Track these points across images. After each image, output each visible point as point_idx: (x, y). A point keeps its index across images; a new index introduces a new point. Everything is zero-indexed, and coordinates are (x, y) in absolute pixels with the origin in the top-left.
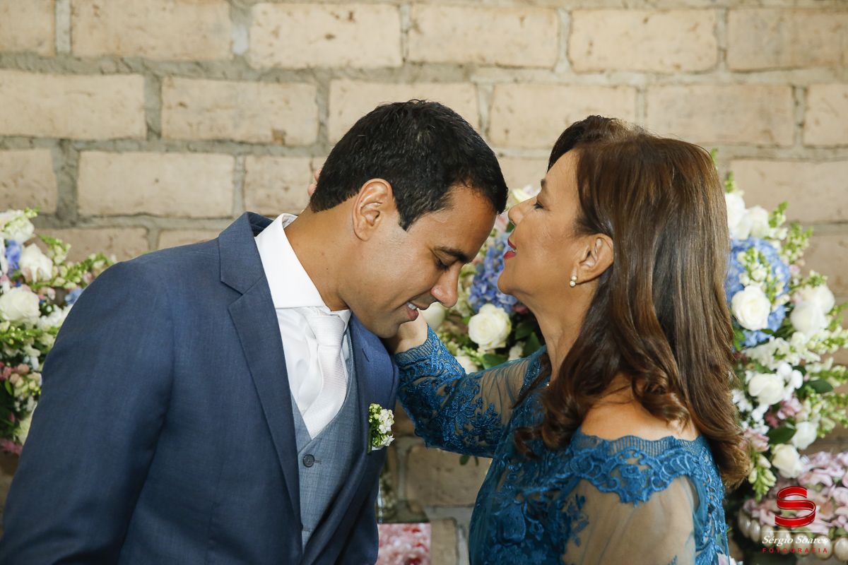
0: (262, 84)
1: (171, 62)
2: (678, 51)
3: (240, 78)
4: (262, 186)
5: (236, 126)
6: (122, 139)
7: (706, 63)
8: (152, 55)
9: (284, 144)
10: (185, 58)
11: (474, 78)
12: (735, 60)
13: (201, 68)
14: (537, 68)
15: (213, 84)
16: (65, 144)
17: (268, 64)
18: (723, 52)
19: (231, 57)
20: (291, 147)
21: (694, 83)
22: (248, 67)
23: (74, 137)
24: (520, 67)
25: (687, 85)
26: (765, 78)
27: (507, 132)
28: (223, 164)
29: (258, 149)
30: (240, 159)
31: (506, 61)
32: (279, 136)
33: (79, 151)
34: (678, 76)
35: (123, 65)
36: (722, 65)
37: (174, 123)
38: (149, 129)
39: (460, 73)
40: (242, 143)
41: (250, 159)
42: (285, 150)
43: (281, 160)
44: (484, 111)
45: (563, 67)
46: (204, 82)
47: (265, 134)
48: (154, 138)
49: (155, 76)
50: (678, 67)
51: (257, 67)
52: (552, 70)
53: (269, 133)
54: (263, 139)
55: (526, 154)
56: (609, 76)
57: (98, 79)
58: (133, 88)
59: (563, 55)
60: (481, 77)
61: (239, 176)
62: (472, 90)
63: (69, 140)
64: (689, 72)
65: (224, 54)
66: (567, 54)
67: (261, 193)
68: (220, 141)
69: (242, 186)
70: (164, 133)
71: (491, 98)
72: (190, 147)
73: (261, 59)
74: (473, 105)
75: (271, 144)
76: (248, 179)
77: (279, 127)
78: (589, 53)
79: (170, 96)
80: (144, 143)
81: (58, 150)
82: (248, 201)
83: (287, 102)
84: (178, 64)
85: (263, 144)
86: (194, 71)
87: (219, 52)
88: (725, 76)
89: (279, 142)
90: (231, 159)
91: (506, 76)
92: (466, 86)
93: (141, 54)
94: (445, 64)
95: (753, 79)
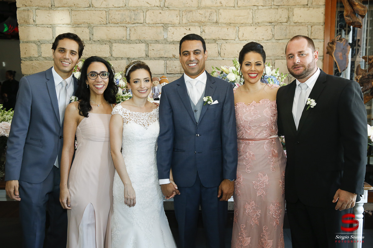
0: (170, 44)
1: (151, 40)
2: (263, 35)
3: (165, 44)
4: (170, 67)
5: (164, 54)
6: (140, 57)
7: (269, 38)
8: (147, 39)
9: (175, 58)
10: (154, 39)
11: (217, 42)
12: (276, 37)
13: (157, 42)
14: (231, 40)
15: (160, 45)
16: (129, 59)
17: (172, 40)
18: (273, 35)
19: (164, 39)
20: (177, 58)
21: (267, 42)
22: (167, 41)
23: (130, 57)
24: (227, 40)
25: (265, 43)
26: (283, 41)
27: (224, 54)
28: (162, 62)
29: (169, 59)
30: (166, 61)
31: (224, 38)
32: (174, 56)
33: (132, 60)
34: (263, 41)
35: (141, 41)
36: (273, 38)
37: (151, 54)
38: (146, 55)
39: (214, 41)
40: (166, 58)
41: (168, 61)
42: (175, 59)
43: (174, 61)
44: (219, 50)
45: (237, 39)
46: (158, 45)
47: (171, 56)
48: (147, 57)
49: (147, 44)
50: (263, 39)
51: (169, 41)
52: (235, 40)
53: (172, 55)
54: (171, 57)
55: (229, 59)
56: (247, 41)
57: (135, 44)
58: (143, 46)
59: (237, 37)
60: (219, 42)
61: (165, 65)
62: (217, 45)
63: (130, 58)
64: (265, 40)
65: (162, 38)
66: (238, 36)
67: (170, 69)
68: (161, 57)
69: (166, 67)
70: (149, 56)
71: (221, 46)
72: (155, 59)
73: (170, 39)
74: (217, 48)
75: (172, 58)
76: (167, 66)
77: (174, 54)
78: (243, 36)
79: (150, 48)
80: (145, 58)
81: (127, 60)
82: (167, 70)
83: (176, 49)
84: (152, 41)
85: (170, 58)
86: (156, 42)
87: (161, 38)
88: (274, 41)
89: (174, 57)
90: (164, 61)
91: (224, 42)
92: (215, 44)
93: (144, 39)
94: (210, 39)
95: (280, 41)
